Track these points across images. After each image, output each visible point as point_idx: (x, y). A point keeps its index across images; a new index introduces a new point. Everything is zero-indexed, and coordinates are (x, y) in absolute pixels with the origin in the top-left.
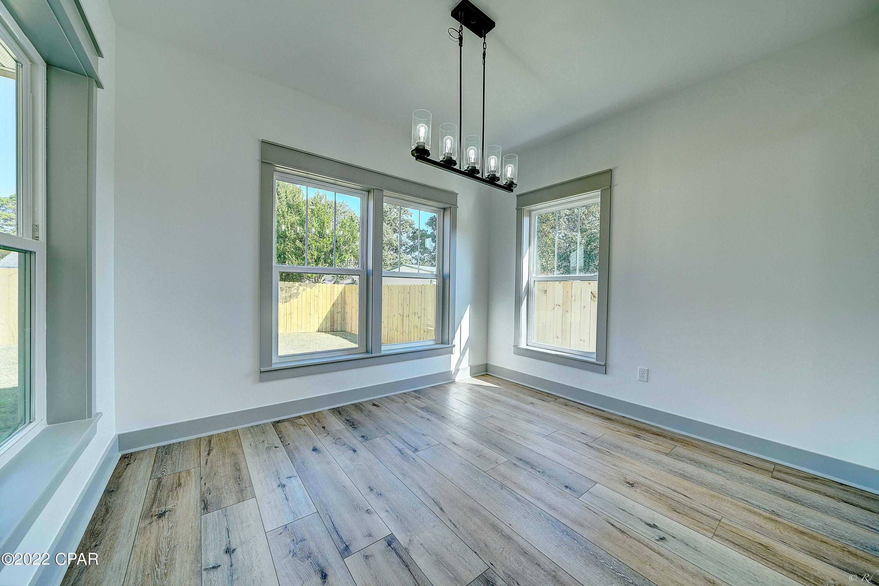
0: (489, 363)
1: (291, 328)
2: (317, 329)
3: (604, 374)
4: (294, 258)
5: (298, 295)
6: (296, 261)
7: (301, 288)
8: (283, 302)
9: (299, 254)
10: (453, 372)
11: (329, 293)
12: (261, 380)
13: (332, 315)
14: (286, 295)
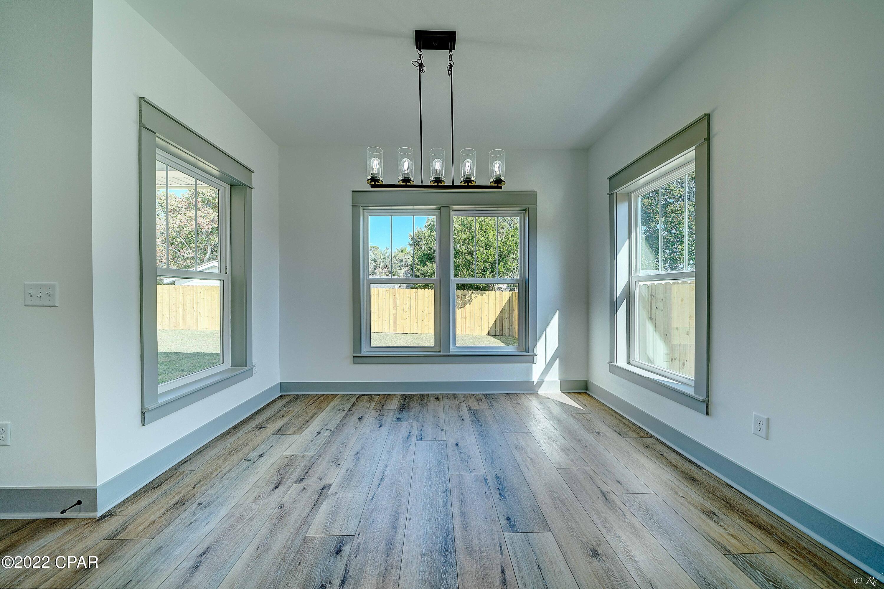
0: (590, 380)
1: (465, 330)
2: (487, 332)
3: (705, 415)
4: (465, 270)
5: (471, 301)
6: (466, 272)
7: (473, 296)
8: (459, 308)
9: (468, 265)
10: (535, 383)
11: (497, 300)
12: (354, 363)
13: (500, 319)
14: (462, 301)
